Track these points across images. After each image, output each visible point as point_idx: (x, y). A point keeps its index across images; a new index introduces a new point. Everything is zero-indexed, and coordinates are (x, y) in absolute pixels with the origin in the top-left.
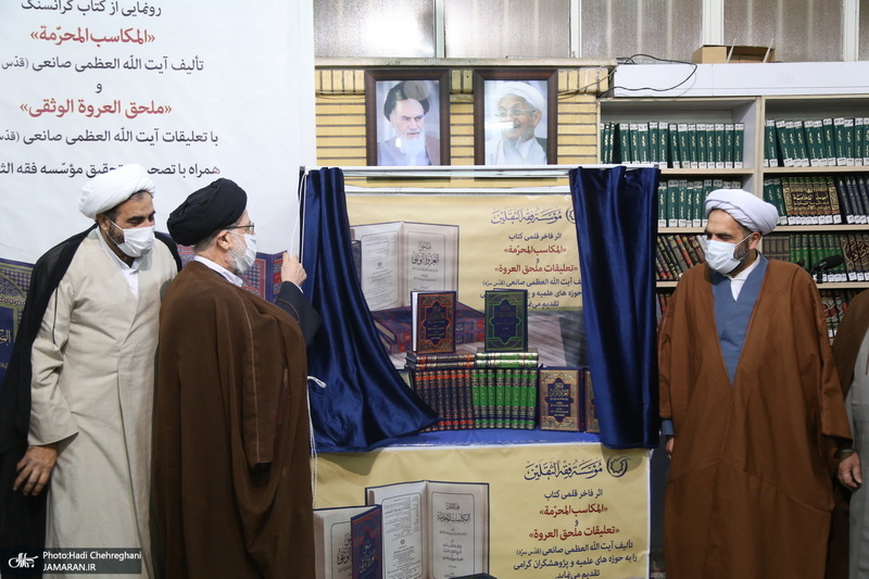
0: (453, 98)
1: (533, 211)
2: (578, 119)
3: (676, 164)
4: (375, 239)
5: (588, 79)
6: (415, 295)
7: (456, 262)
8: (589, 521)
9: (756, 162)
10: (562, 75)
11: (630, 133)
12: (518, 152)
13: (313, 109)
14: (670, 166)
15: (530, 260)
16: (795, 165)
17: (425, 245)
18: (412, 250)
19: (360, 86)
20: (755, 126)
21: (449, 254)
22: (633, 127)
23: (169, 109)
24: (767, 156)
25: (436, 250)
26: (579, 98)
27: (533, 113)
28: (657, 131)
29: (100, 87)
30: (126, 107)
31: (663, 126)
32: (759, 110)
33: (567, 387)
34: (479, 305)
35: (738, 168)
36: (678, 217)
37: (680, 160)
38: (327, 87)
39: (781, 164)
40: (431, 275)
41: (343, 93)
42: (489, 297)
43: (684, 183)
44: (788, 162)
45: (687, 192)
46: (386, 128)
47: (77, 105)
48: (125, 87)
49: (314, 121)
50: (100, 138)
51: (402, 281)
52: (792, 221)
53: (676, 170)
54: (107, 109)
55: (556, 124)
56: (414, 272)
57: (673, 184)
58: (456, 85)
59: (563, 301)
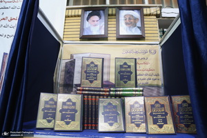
10: (145, 9)
26: (151, 17)
27: (136, 19)
29: (3, 13)
54: (4, 19)
58: (110, 12)
59: (150, 82)
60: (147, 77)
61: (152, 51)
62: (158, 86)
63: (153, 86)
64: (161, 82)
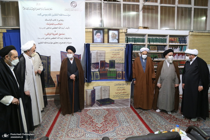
0: (105, 33)
1: (116, 49)
2: (122, 36)
3: (136, 43)
4: (94, 53)
5: (124, 31)
6: (100, 61)
7: (105, 56)
8: (123, 91)
9: (146, 43)
10: (120, 30)
11: (129, 38)
12: (114, 41)
13: (85, 34)
14: (135, 43)
15: (115, 56)
16: (152, 43)
17: (100, 54)
18: (99, 54)
19: (92, 31)
20: (146, 38)
21: (104, 55)
22: (130, 37)
23: (65, 34)
24: (148, 42)
25: (102, 54)
26: (122, 33)
27: (116, 35)
28: (133, 38)
29: (55, 31)
30: (59, 34)
31: (134, 37)
32: (147, 36)
33: (120, 73)
34: (108, 62)
35: (144, 44)
36: (136, 50)
37: (136, 42)
38: (87, 31)
39: (150, 43)
40: (101, 58)
41: (89, 32)
42: (110, 61)
43: (137, 45)
44: (151, 43)
45: (137, 47)
46: (95, 37)
47: (52, 34)
48: (58, 31)
49: (85, 36)
50: (55, 38)
51: (97, 59)
52: (151, 51)
53: (136, 44)
54: (56, 34)
55: (119, 37)
56: (99, 57)
57: (135, 46)
58: (105, 31)
59: (120, 62)
60: (119, 60)
61: (122, 50)
62: (123, 63)
63: (121, 63)
64: (123, 62)
